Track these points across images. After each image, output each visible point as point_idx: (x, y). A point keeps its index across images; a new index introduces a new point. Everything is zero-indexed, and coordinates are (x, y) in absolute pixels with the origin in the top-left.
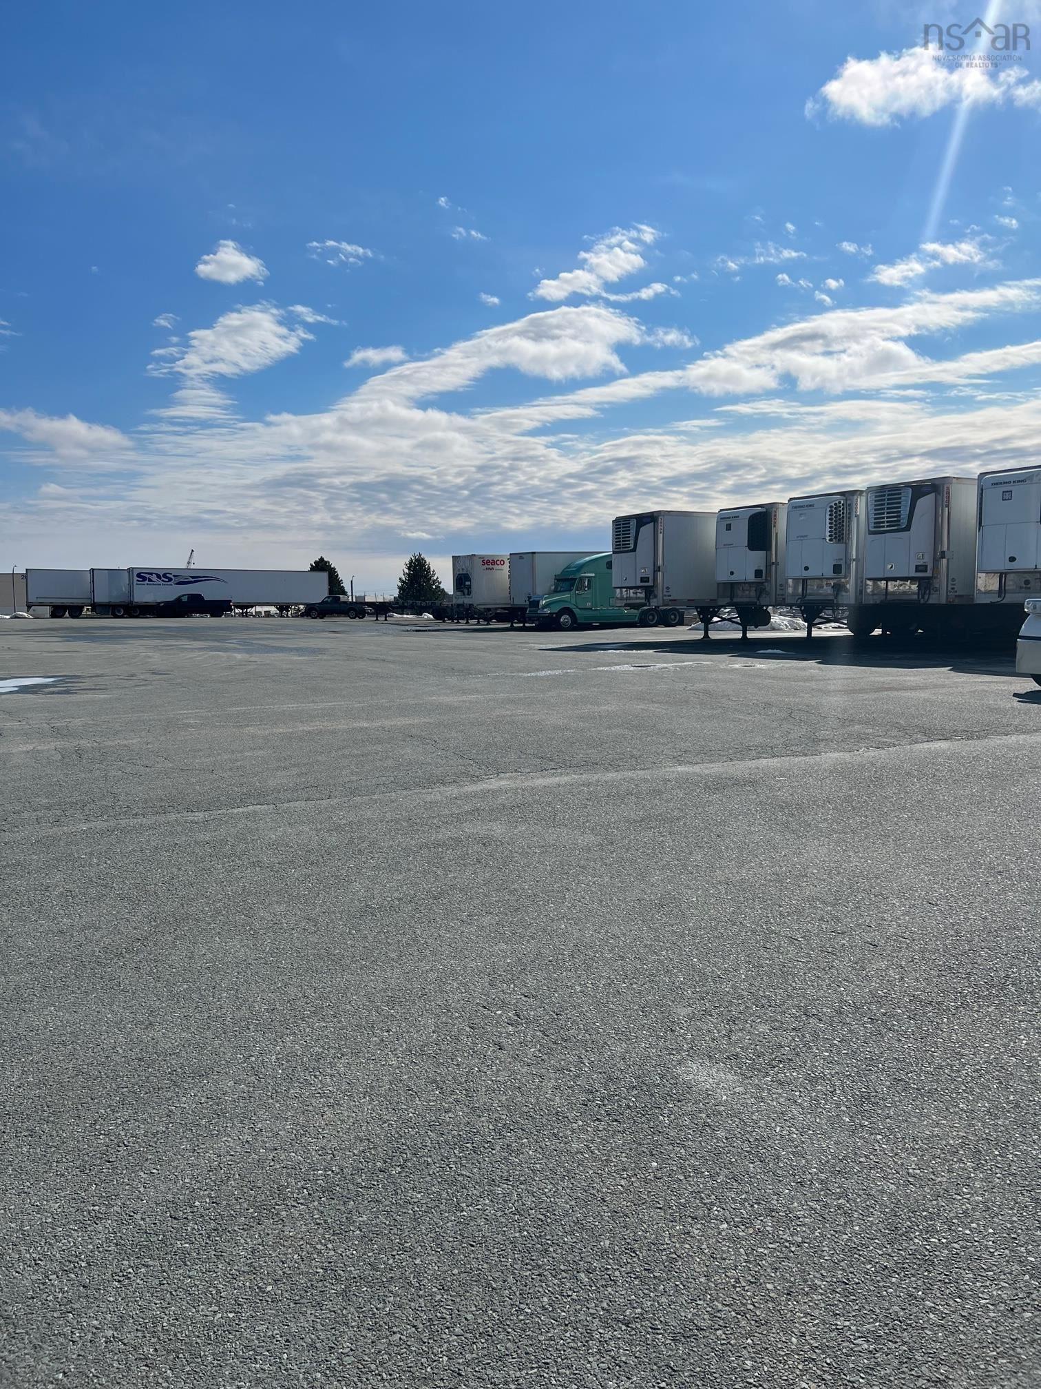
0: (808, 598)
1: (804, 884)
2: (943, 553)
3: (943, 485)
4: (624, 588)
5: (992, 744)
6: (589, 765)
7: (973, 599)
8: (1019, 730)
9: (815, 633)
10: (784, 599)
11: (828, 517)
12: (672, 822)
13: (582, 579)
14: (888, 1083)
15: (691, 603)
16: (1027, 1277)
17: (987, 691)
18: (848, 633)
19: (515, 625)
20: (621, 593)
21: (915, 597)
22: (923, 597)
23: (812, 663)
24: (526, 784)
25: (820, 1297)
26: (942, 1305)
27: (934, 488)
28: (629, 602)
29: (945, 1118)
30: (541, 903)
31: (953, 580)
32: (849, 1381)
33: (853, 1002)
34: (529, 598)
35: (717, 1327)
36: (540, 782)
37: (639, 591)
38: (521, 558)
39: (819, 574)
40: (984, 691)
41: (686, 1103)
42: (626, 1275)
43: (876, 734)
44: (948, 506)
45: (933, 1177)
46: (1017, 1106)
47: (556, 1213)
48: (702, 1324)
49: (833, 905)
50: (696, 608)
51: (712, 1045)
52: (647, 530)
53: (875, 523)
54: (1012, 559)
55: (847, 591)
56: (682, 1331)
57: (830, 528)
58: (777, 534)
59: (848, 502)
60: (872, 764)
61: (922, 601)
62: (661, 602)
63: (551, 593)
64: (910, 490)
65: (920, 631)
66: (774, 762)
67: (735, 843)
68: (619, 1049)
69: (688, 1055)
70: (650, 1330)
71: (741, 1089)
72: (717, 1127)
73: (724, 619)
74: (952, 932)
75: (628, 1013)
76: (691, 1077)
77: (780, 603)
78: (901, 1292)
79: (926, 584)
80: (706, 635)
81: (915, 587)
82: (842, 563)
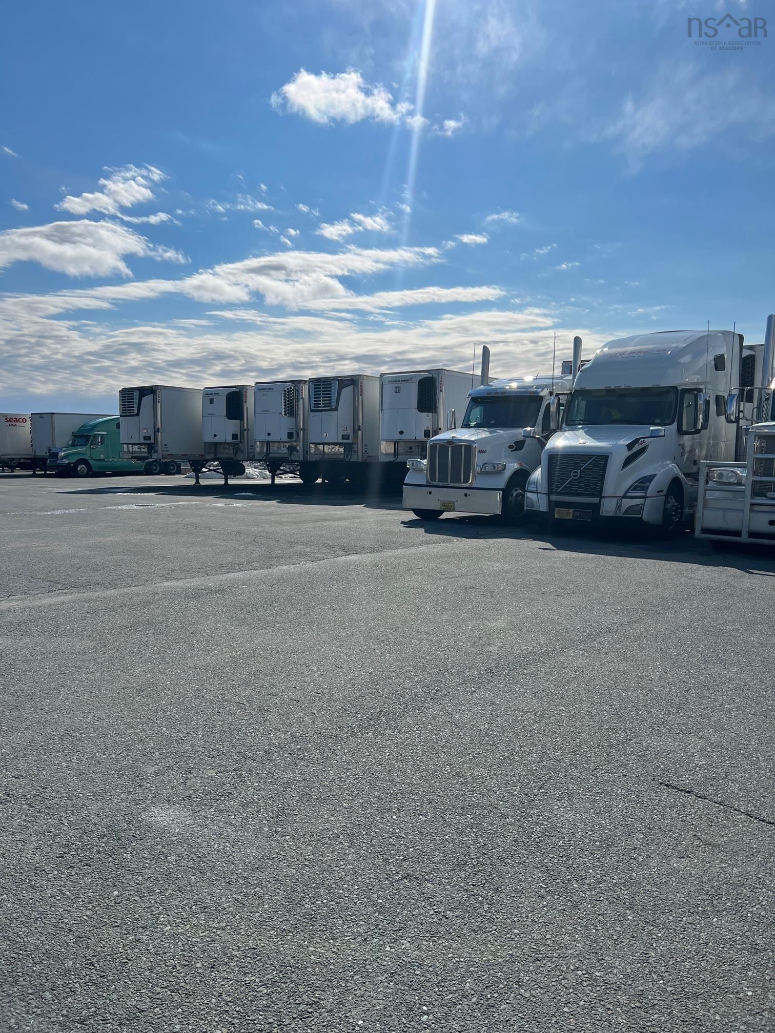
0: (271, 455)
1: (252, 663)
2: (359, 427)
3: (358, 380)
4: (131, 444)
5: (385, 555)
6: (91, 585)
7: (378, 458)
8: (403, 546)
9: (277, 481)
10: (254, 456)
11: (283, 398)
12: (156, 625)
13: (95, 436)
14: (297, 798)
15: (184, 457)
16: (377, 914)
17: (385, 520)
18: (300, 481)
19: (37, 473)
20: (128, 448)
21: (342, 457)
22: (347, 457)
23: (273, 502)
24: (34, 603)
25: (235, 964)
26: (319, 947)
27: (353, 382)
28: (134, 455)
29: (333, 816)
30: (38, 700)
31: (366, 445)
32: (251, 1020)
33: (279, 744)
34: (50, 450)
35: (155, 1006)
36: (47, 601)
37: (143, 447)
38: (41, 417)
39: (277, 439)
40: (383, 520)
41: (147, 840)
42: (84, 985)
43: (312, 551)
44: (362, 395)
45: (322, 858)
46: (380, 798)
47: (28, 949)
48: (144, 1007)
49: (271, 675)
50: (189, 461)
51: (171, 791)
52: (147, 400)
53: (315, 404)
54: (401, 433)
55: (297, 451)
56: (127, 1016)
57: (285, 405)
58: (247, 408)
59: (297, 388)
60: (307, 573)
61: (347, 460)
62: (160, 457)
63: (68, 447)
64: (337, 382)
65: (347, 480)
66: (239, 575)
67: (204, 637)
68: (94, 807)
69: (151, 803)
70: (101, 1022)
71: (192, 821)
72: (169, 853)
73: (210, 470)
74: (349, 686)
75: (106, 777)
76: (153, 819)
77: (252, 459)
78: (293, 945)
79: (349, 448)
80: (197, 482)
81: (342, 450)
82: (294, 431)
